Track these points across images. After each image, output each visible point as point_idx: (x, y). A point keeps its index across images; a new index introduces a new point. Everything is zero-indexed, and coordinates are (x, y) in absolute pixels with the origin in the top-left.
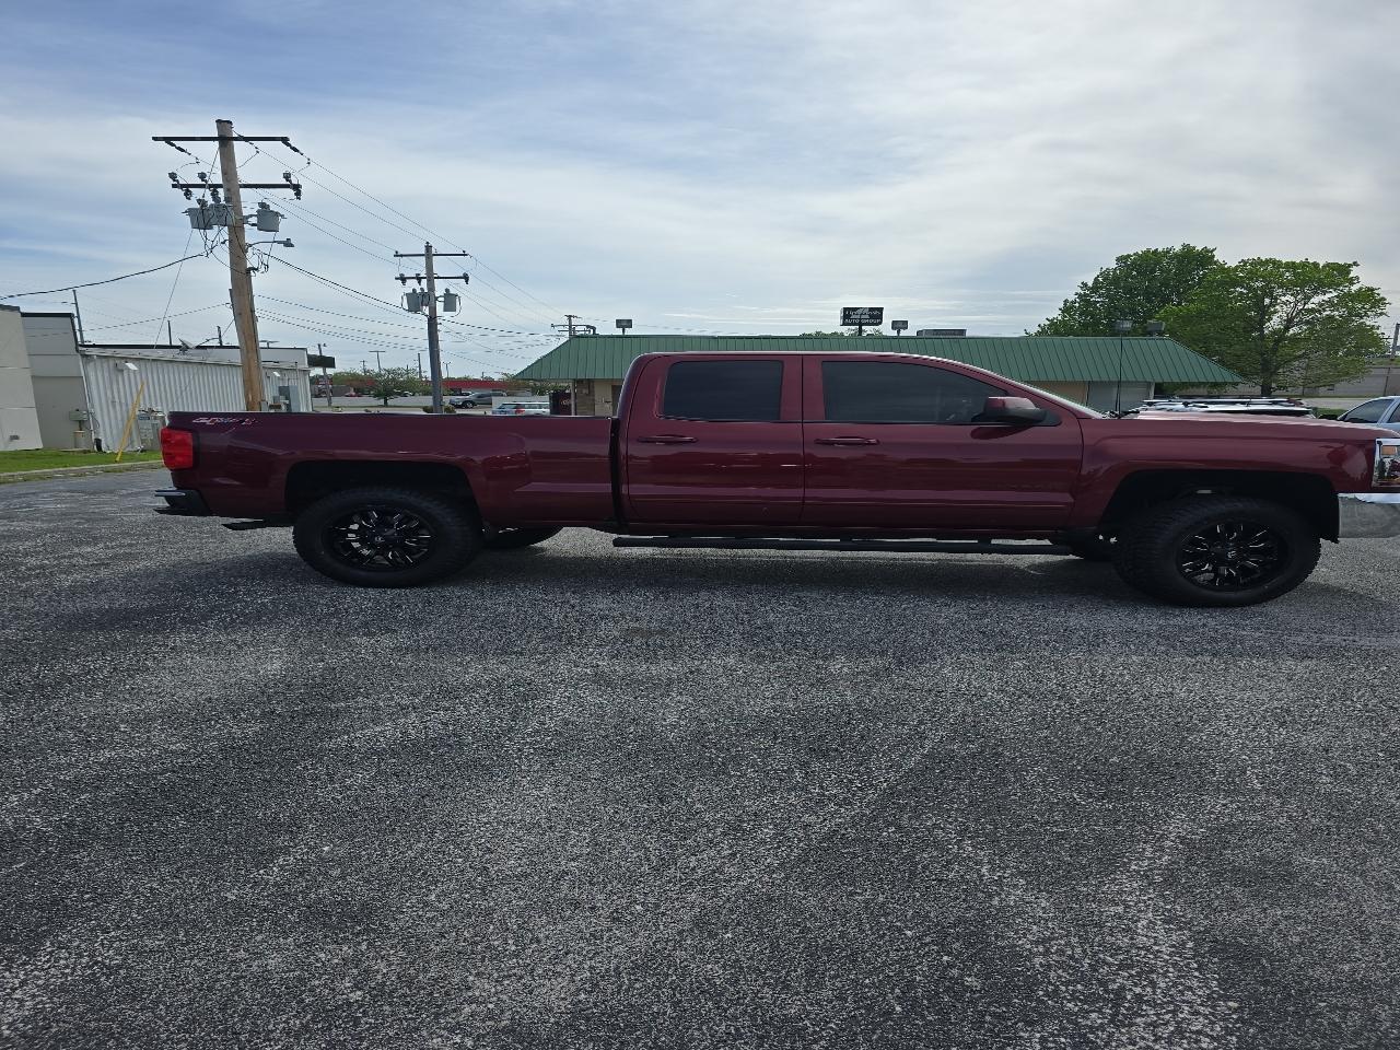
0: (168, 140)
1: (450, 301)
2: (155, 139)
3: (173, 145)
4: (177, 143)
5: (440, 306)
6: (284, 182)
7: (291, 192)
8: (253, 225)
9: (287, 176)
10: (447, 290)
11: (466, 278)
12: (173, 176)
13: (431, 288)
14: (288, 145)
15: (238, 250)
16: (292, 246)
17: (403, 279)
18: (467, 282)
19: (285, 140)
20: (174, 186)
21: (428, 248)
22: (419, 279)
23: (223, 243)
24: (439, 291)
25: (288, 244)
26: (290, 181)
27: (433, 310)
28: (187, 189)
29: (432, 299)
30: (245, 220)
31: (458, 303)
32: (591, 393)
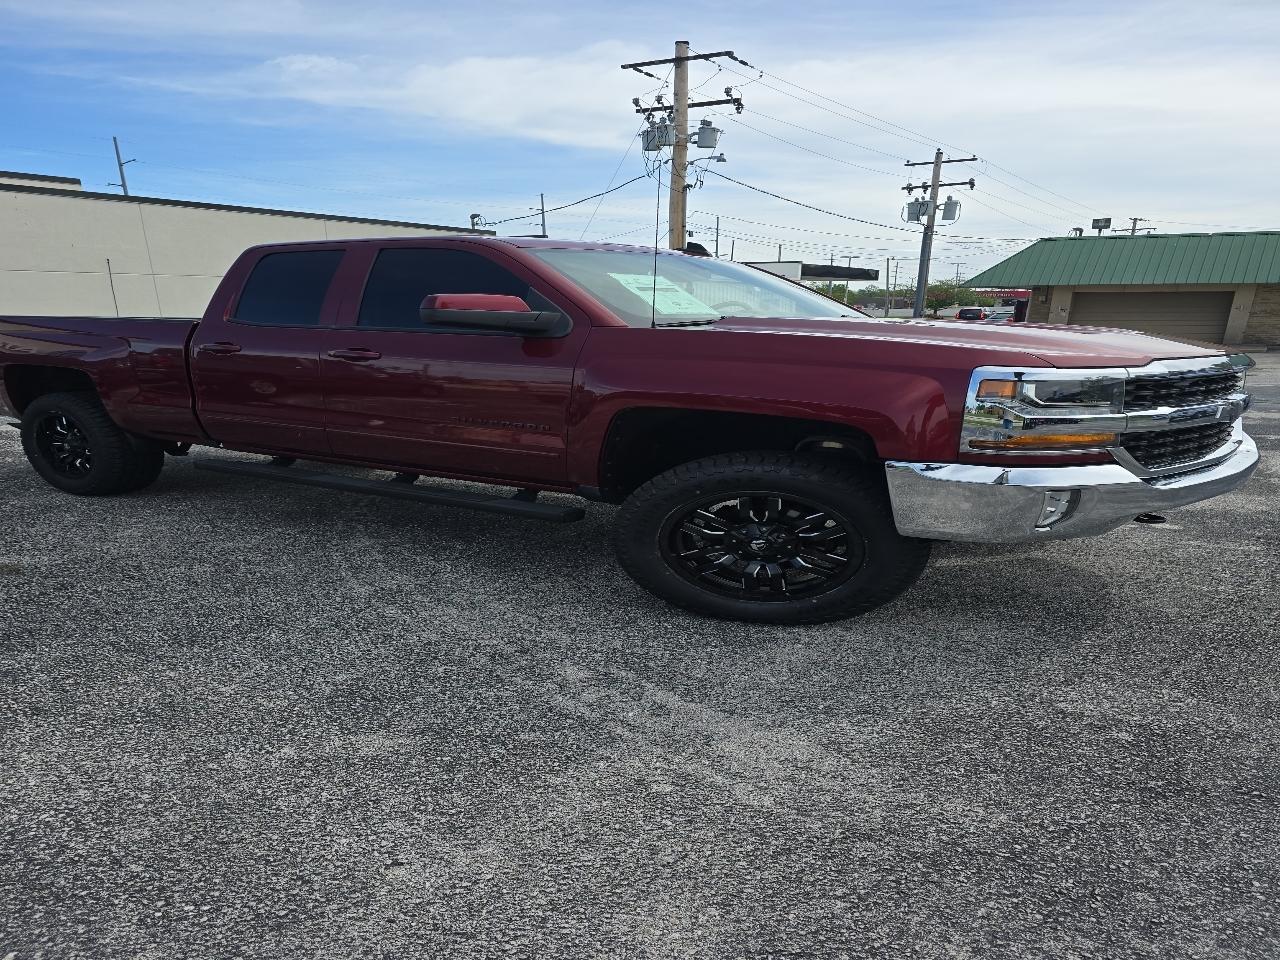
0: (635, 67)
1: (951, 208)
2: (623, 67)
3: (641, 71)
4: (645, 69)
5: (939, 214)
6: (725, 98)
7: (732, 107)
8: (695, 143)
9: (728, 91)
10: (949, 198)
11: (972, 184)
12: (636, 102)
13: (934, 196)
14: (736, 59)
15: (679, 167)
16: (724, 160)
17: (910, 189)
18: (972, 187)
19: (729, 54)
20: (638, 111)
21: (939, 154)
22: (925, 187)
23: (666, 162)
24: (941, 199)
25: (721, 159)
26: (731, 96)
27: (932, 219)
28: (648, 112)
29: (932, 206)
30: (688, 139)
31: (957, 212)
32: (1047, 301)
